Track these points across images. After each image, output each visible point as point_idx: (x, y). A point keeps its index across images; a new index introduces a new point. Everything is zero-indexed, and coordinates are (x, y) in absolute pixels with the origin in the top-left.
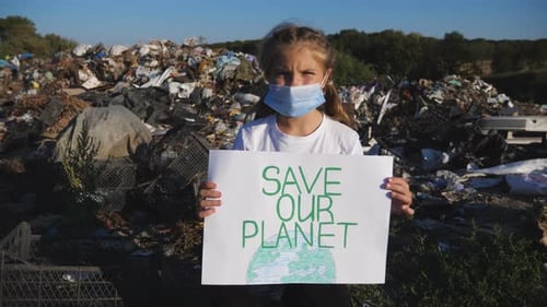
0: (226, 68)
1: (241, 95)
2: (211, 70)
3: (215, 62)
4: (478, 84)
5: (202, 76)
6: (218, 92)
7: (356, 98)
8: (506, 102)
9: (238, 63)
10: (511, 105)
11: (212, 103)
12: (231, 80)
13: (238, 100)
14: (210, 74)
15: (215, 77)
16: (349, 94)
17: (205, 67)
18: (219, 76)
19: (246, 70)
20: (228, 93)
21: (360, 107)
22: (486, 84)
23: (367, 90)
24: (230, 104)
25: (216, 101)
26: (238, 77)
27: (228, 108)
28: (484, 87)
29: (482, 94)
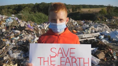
0: (9, 23)
1: (14, 31)
2: (4, 24)
3: (5, 21)
4: (71, 20)
5: (1, 25)
6: (7, 30)
7: (45, 26)
8: (77, 24)
9: (13, 21)
10: (78, 25)
11: (5, 33)
12: (11, 26)
13: (13, 32)
14: (4, 25)
15: (6, 26)
16: (43, 26)
17: (2, 23)
18: (7, 25)
19: (15, 23)
20: (10, 30)
21: (47, 29)
22: (72, 20)
23: (48, 24)
24: (11, 34)
25: (6, 33)
26: (13, 25)
27: (10, 35)
28: (72, 21)
29: (72, 23)
